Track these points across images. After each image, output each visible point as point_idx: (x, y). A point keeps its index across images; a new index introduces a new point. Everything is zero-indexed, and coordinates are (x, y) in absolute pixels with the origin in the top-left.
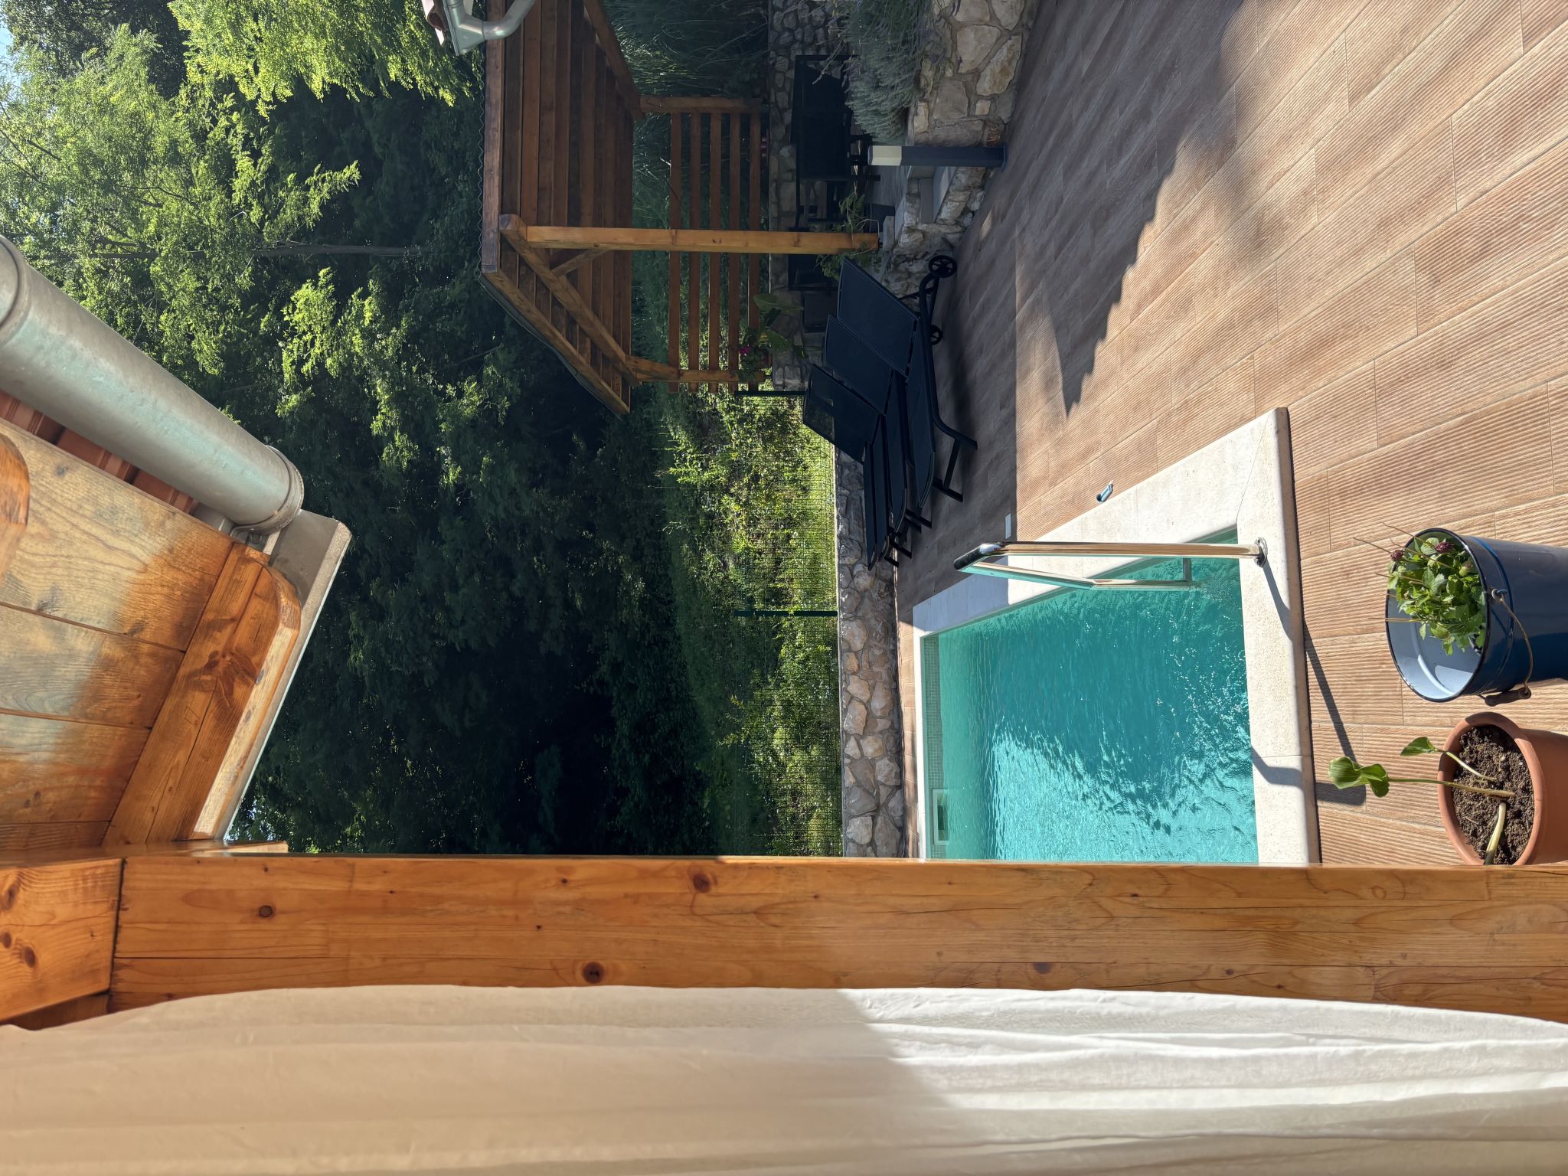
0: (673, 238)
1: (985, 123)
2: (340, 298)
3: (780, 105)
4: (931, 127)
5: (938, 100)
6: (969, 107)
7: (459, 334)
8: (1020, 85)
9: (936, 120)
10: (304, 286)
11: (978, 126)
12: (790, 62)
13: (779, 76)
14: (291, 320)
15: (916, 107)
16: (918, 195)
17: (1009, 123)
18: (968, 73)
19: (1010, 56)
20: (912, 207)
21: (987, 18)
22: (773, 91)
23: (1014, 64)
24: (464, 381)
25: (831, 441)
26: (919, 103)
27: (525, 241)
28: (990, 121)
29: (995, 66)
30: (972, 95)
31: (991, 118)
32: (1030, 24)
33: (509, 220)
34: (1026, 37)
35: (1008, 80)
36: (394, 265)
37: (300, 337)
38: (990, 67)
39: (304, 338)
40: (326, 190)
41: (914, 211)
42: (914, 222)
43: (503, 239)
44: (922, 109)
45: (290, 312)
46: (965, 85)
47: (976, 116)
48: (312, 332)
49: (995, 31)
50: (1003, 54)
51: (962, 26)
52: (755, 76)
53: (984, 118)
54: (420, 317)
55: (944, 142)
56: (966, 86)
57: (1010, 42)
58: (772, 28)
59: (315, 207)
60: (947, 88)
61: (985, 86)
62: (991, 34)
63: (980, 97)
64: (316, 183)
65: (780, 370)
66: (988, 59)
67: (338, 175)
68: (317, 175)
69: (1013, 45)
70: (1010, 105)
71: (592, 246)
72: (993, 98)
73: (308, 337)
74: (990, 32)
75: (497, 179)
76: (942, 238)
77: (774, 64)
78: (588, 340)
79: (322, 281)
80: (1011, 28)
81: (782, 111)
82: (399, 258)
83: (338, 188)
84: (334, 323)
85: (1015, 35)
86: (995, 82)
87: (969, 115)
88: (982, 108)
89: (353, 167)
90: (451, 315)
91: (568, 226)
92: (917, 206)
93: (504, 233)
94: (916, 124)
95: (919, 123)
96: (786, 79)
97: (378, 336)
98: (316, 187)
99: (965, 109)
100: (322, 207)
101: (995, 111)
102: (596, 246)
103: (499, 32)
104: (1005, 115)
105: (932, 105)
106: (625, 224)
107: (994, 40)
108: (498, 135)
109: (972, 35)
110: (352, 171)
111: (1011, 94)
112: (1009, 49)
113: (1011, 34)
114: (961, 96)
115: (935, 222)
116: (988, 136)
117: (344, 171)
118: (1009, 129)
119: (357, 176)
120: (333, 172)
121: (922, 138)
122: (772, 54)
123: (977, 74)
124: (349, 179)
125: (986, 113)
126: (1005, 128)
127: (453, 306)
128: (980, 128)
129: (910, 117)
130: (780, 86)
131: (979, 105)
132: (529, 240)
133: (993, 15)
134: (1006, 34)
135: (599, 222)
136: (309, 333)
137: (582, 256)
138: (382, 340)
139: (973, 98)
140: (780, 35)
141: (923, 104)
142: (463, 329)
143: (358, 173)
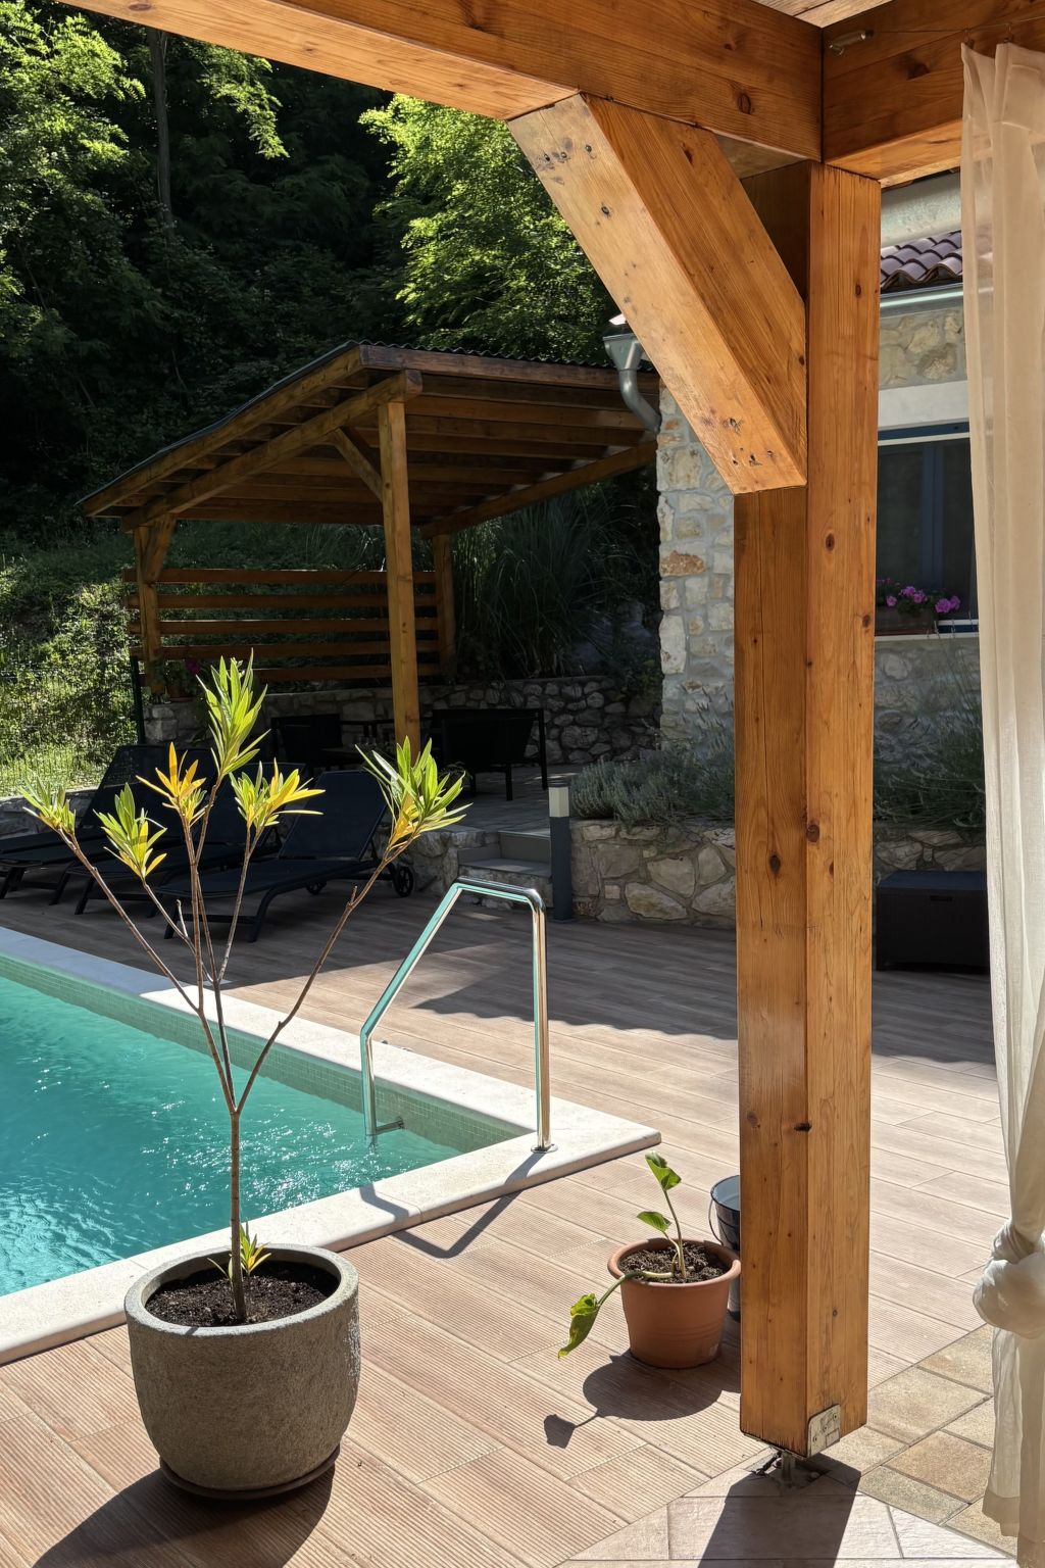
0: (404, 577)
1: (597, 897)
2: (106, 105)
3: (453, 696)
4: (590, 844)
5: (618, 847)
6: (613, 878)
7: (70, 273)
8: (637, 923)
9: (596, 847)
10: (117, 55)
11: (592, 890)
12: (494, 705)
13: (480, 693)
14: (65, 26)
15: (609, 826)
16: (484, 844)
17: (597, 920)
18: (648, 872)
19: (667, 910)
20: (472, 839)
21: (702, 883)
22: (465, 687)
23: (659, 915)
24: (14, 275)
25: (104, 782)
26: (614, 829)
27: (389, 400)
28: (598, 901)
29: (657, 897)
30: (623, 880)
31: (602, 902)
32: (698, 924)
33: (416, 383)
34: (685, 922)
35: (642, 913)
36: (146, 188)
37: (41, 35)
38: (655, 892)
39: (41, 42)
40: (251, 108)
41: (468, 842)
42: (458, 843)
43: (394, 373)
44: (609, 832)
45: (79, 27)
46: (636, 872)
47: (603, 886)
48: (49, 56)
49: (690, 892)
50: (668, 903)
51: (694, 860)
52: (482, 667)
53: (602, 895)
54: (84, 219)
55: (573, 859)
56: (634, 872)
57: (680, 907)
58: (526, 684)
59: (226, 89)
60: (631, 854)
61: (635, 890)
62: (688, 889)
63: (622, 888)
64: (258, 96)
65: (171, 713)
66: (663, 890)
67: (271, 128)
68: (269, 100)
69: (677, 910)
70: (617, 918)
71: (388, 481)
72: (623, 900)
73: (44, 49)
74: (690, 887)
75: (455, 370)
76: (436, 877)
77: (493, 688)
78: (212, 466)
79: (127, 83)
80: (693, 906)
81: (446, 699)
82: (156, 195)
83: (254, 126)
84: (65, 89)
85: (687, 912)
86: (640, 900)
87: (603, 879)
88: (612, 891)
89: (282, 150)
90: (92, 263)
91: (408, 451)
92: (474, 843)
93: (401, 376)
94: (591, 828)
95: (593, 831)
96: (479, 701)
97: (55, 154)
98: (254, 95)
99: (610, 875)
100: (229, 99)
101: (609, 905)
102: (388, 485)
103: (627, 386)
104: (605, 915)
105: (612, 842)
106: (415, 520)
107: (682, 892)
108: (497, 374)
109: (686, 870)
110: (274, 147)
111: (628, 918)
112: (673, 908)
113: (688, 907)
114: (624, 868)
115: (460, 866)
116: (583, 902)
117: (277, 138)
118: (593, 921)
119: (269, 153)
120: (275, 123)
121: (576, 836)
122: (502, 685)
123: (647, 881)
124: (267, 142)
125: (607, 896)
126: (592, 918)
127: (104, 265)
128: (591, 892)
129: (597, 822)
130: (472, 696)
131: (616, 887)
132: (390, 405)
133: (706, 887)
134: (687, 902)
135: (415, 486)
136: (49, 50)
137: (369, 467)
138: (50, 158)
139: (622, 881)
140: (520, 692)
141: (614, 833)
142: (77, 280)
143: (273, 155)
